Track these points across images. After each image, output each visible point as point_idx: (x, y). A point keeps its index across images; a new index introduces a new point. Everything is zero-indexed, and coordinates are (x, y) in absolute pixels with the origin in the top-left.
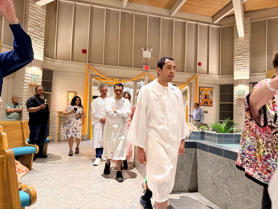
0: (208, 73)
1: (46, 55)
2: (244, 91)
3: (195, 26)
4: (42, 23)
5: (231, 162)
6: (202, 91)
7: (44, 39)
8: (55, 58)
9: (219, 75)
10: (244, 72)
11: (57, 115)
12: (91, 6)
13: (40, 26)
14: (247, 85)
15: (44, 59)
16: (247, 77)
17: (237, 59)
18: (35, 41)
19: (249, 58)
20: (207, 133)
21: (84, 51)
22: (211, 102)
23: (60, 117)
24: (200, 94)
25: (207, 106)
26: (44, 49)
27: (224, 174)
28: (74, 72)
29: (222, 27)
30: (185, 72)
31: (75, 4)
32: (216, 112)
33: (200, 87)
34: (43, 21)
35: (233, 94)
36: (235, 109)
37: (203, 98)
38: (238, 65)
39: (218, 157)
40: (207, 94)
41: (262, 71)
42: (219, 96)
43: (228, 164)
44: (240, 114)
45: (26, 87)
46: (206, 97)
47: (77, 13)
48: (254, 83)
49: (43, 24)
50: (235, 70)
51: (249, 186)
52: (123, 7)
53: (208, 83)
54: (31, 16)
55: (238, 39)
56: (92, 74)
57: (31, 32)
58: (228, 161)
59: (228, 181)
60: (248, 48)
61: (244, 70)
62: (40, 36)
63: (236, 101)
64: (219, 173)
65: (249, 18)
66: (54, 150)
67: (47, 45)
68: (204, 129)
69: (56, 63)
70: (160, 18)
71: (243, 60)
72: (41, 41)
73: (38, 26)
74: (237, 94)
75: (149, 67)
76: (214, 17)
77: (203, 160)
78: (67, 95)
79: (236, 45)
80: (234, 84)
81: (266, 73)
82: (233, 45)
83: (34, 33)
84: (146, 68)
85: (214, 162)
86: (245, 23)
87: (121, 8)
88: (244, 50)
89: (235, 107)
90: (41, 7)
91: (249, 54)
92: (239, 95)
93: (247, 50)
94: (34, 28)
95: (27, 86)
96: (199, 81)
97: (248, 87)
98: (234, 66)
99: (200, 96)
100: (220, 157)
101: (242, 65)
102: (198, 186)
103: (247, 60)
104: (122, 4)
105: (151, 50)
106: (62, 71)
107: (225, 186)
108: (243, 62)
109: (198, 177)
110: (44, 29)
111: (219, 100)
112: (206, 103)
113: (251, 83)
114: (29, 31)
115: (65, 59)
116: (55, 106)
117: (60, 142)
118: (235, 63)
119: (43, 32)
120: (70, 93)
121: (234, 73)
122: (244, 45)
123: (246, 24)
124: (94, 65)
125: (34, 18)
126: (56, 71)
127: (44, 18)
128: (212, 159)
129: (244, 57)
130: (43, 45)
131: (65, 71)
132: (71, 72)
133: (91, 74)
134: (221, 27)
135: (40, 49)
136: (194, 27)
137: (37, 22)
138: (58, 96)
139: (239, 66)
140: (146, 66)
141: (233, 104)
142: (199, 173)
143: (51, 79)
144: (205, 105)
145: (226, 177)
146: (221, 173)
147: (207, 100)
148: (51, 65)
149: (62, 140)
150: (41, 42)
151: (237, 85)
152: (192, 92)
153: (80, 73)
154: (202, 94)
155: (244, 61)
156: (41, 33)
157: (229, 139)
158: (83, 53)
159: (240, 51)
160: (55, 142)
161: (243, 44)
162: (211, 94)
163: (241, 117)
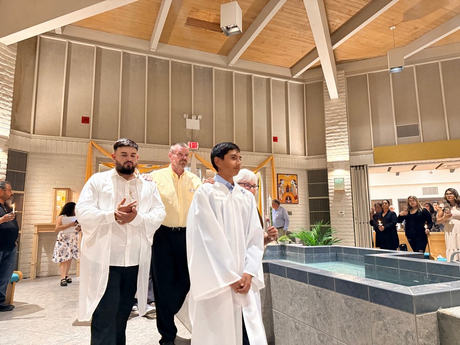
0: (288, 153)
1: (15, 126)
2: (343, 179)
3: (266, 82)
4: (9, 73)
5: (319, 292)
6: (281, 180)
7: (11, 100)
8: (32, 132)
9: (305, 155)
10: (341, 150)
11: (35, 230)
12: (97, 48)
13: (5, 78)
14: (346, 169)
15: (11, 133)
16: (347, 158)
17: (329, 132)
19: (347, 129)
20: (288, 246)
21: (85, 120)
22: (296, 198)
23: (39, 234)
24: (279, 185)
25: (290, 203)
26: (12, 116)
27: (311, 311)
28: (67, 155)
29: (306, 83)
30: (254, 151)
31: (69, 43)
32: (304, 213)
33: (278, 174)
34: (11, 69)
35: (328, 184)
36: (332, 207)
37: (283, 192)
38: (331, 140)
39: (300, 284)
40: (289, 185)
41: (367, 148)
42: (306, 187)
43: (315, 295)
44: (340, 213)
46: (288, 188)
47: (72, 57)
48: (356, 167)
49: (11, 74)
50: (328, 147)
51: (345, 326)
52: (151, 50)
53: (289, 168)
55: (330, 102)
56: (99, 156)
58: (315, 289)
59: (316, 321)
60: (345, 115)
61: (342, 147)
62: (4, 95)
63: (333, 195)
64: (303, 311)
65: (344, 72)
66: (27, 294)
67: (17, 109)
68: (284, 241)
69: (33, 140)
70: (212, 69)
71: (339, 132)
72: (6, 103)
73: (2, 78)
74: (333, 184)
75: (198, 144)
76: (293, 69)
77: (280, 292)
78: (53, 195)
79: (328, 111)
80: (328, 169)
81: (372, 151)
82: (323, 111)
84: (192, 146)
85: (296, 294)
86: (338, 78)
87: (149, 52)
88: (339, 117)
89: (332, 203)
90: (8, 46)
91: (346, 123)
92: (336, 185)
93: (344, 118)
96: (275, 165)
97: (348, 173)
98: (327, 142)
99: (279, 188)
100: (303, 284)
101: (337, 139)
102: (275, 335)
103: (344, 132)
104: (150, 46)
105: (199, 117)
106: (45, 154)
107: (313, 330)
108: (339, 136)
109: (274, 320)
110: (12, 83)
111: (307, 193)
112: (288, 199)
113: (352, 167)
115: (51, 133)
116: (30, 216)
117: (39, 279)
118: (328, 137)
119: (10, 88)
120: (59, 192)
121: (327, 152)
122: (339, 111)
123: (340, 80)
124: (102, 143)
126: (34, 153)
128: (292, 288)
129: (340, 128)
130: (11, 109)
131: (51, 154)
132: (62, 155)
133: (97, 158)
134: (304, 84)
135: (4, 117)
136: (264, 83)
138: (36, 196)
139: (333, 141)
140: (193, 144)
141: (328, 199)
142: (276, 313)
143: (25, 168)
144: (287, 203)
145: (314, 315)
146: (307, 309)
147: (290, 195)
148: (23, 143)
149: (44, 275)
150: (7, 105)
151: (332, 171)
152: (267, 182)
153: (77, 155)
154: (282, 184)
155: (341, 133)
156: (6, 89)
157: (323, 255)
158: (82, 122)
159: (333, 119)
160: (29, 281)
161: (337, 109)
162: (295, 185)
163: (341, 219)
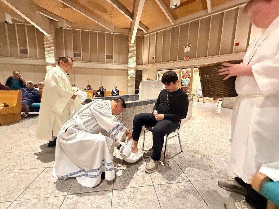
1: (138, 63)
8: (142, 64)
12: (156, 33)
15: (136, 66)
21: (153, 58)
30: (219, 54)
34: (135, 49)
45: (129, 79)
47: (150, 39)
54: (129, 49)
57: (130, 56)
62: (134, 57)
69: (143, 67)
70: (199, 20)
73: (133, 52)
75: (188, 57)
90: (134, 43)
94: (131, 54)
104: (170, 24)
105: (190, 46)
106: (145, 70)
115: (146, 64)
119: (135, 54)
125: (131, 50)
126: (143, 70)
130: (135, 60)
132: (148, 69)
135: (134, 62)
136: (234, 12)
140: (186, 58)
143: (141, 74)
148: (140, 68)
153: (152, 69)
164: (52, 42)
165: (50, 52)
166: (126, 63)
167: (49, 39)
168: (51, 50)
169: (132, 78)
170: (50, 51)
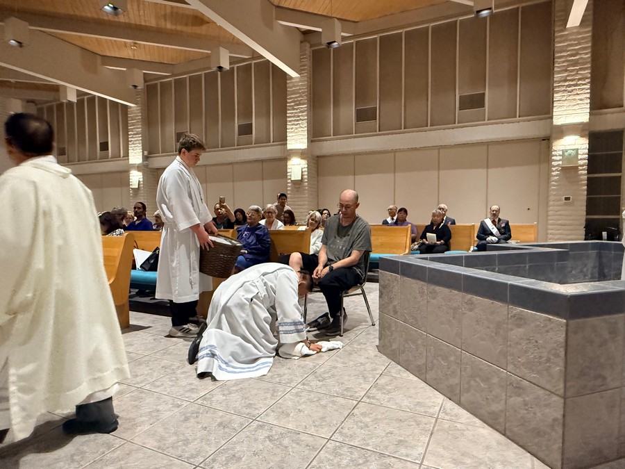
4: (584, 53)
7: (589, 80)
13: (579, 61)
15: (592, 115)
18: (569, 92)
26: (591, 98)
45: (554, 174)
49: (587, 54)
54: (559, 55)
57: (560, 82)
62: (579, 79)
72: (583, 87)
73: (575, 63)
83: (568, 78)
94: (566, 71)
95: (557, 170)
110: (588, 62)
114: (556, 81)
119: (587, 69)
125: (565, 54)
127: (586, 43)
130: (588, 91)
135: (581, 102)
137: (573, 58)
143: (619, 147)
156: (582, 72)
164: (303, 93)
165: (298, 120)
166: (544, 109)
167: (298, 86)
168: (300, 114)
169: (569, 171)
170: (299, 116)
